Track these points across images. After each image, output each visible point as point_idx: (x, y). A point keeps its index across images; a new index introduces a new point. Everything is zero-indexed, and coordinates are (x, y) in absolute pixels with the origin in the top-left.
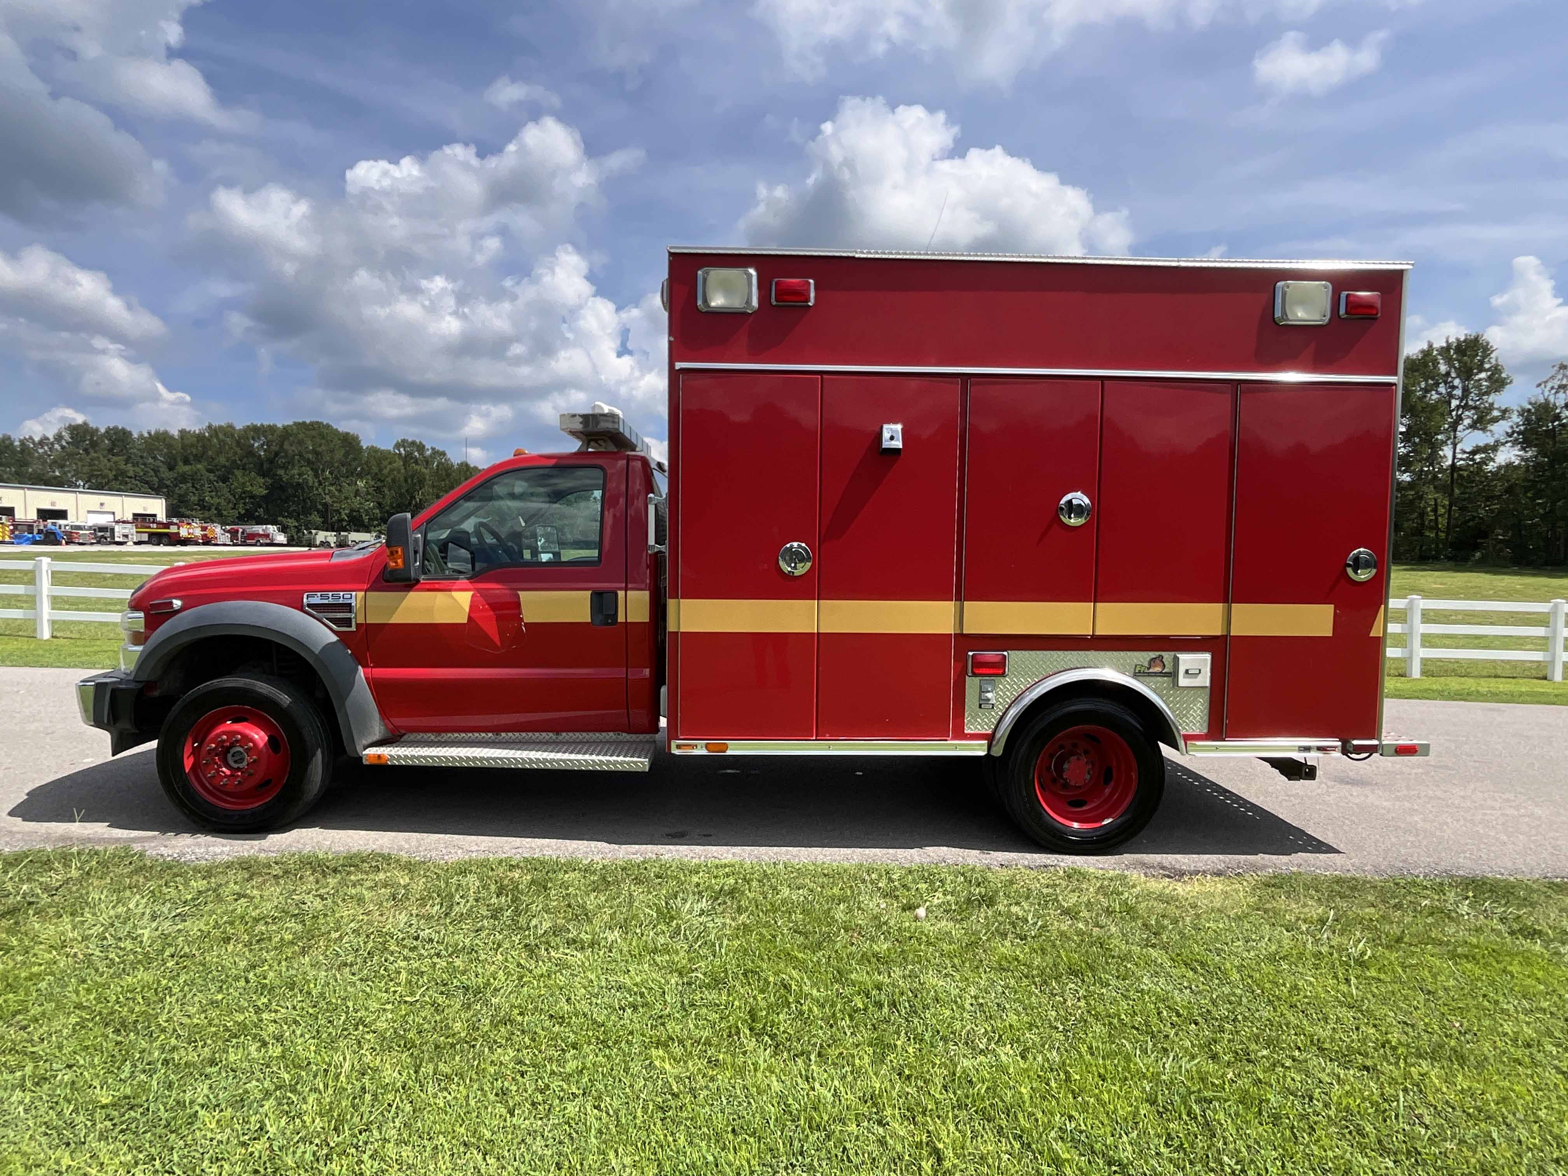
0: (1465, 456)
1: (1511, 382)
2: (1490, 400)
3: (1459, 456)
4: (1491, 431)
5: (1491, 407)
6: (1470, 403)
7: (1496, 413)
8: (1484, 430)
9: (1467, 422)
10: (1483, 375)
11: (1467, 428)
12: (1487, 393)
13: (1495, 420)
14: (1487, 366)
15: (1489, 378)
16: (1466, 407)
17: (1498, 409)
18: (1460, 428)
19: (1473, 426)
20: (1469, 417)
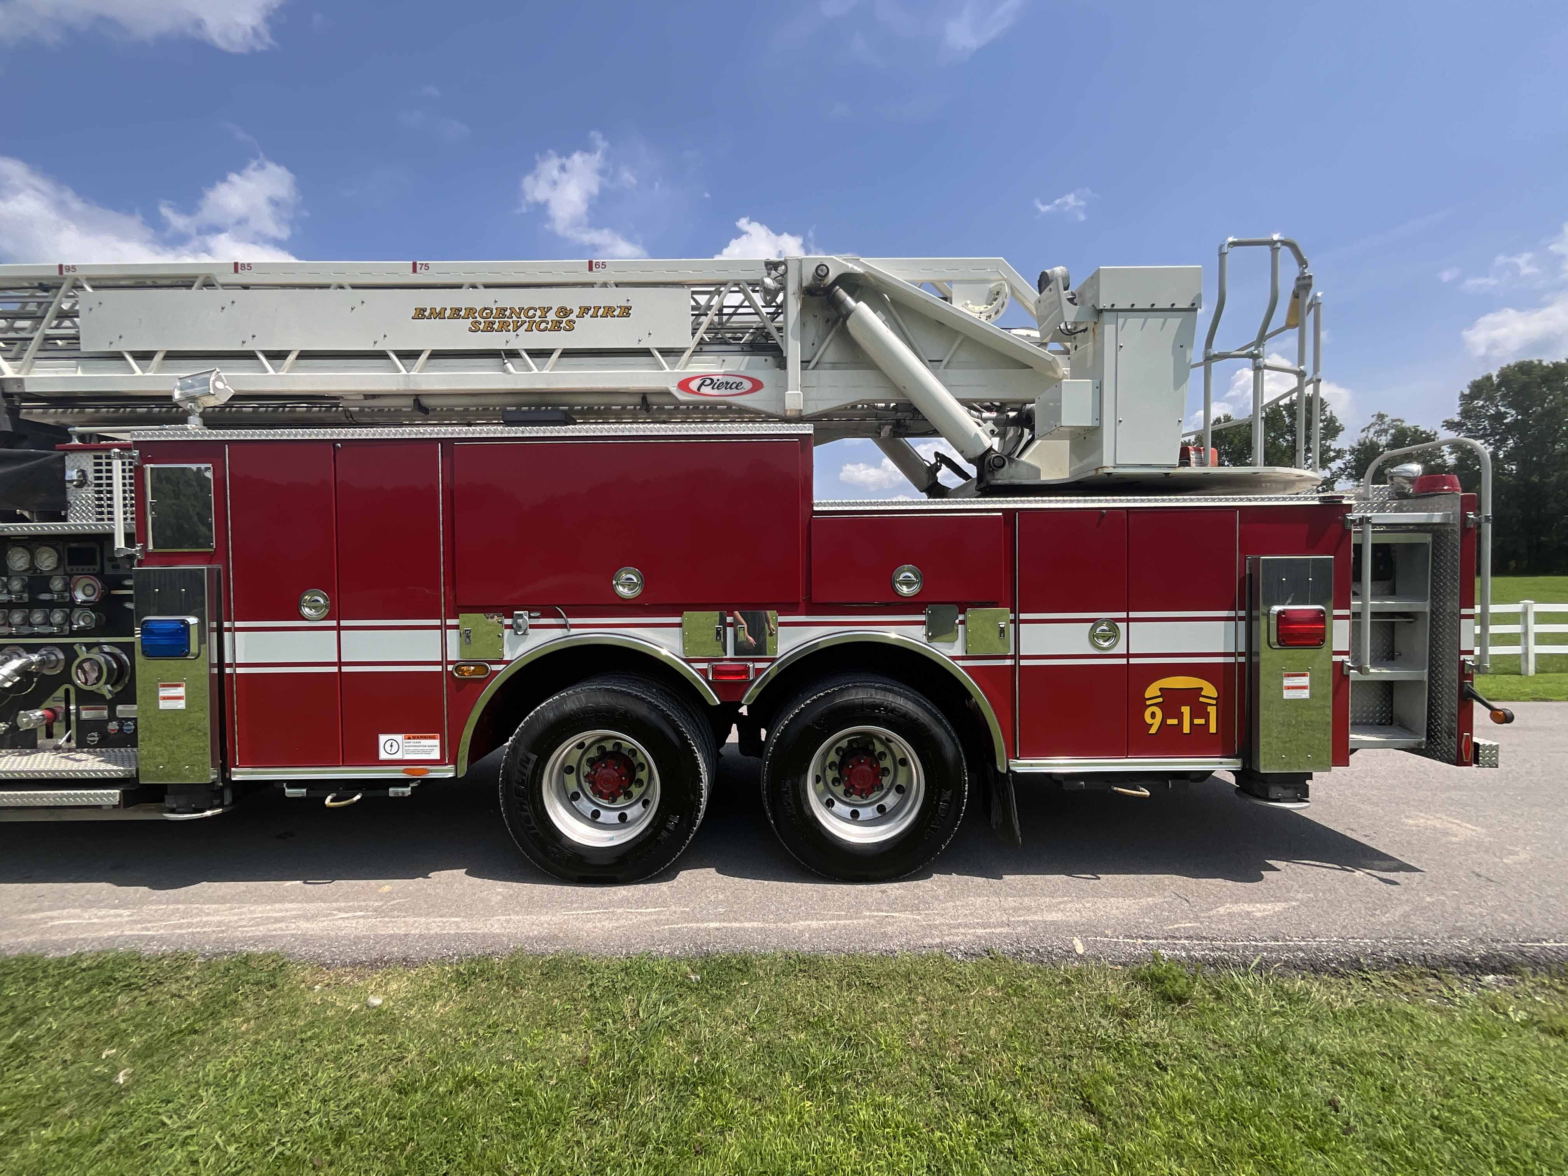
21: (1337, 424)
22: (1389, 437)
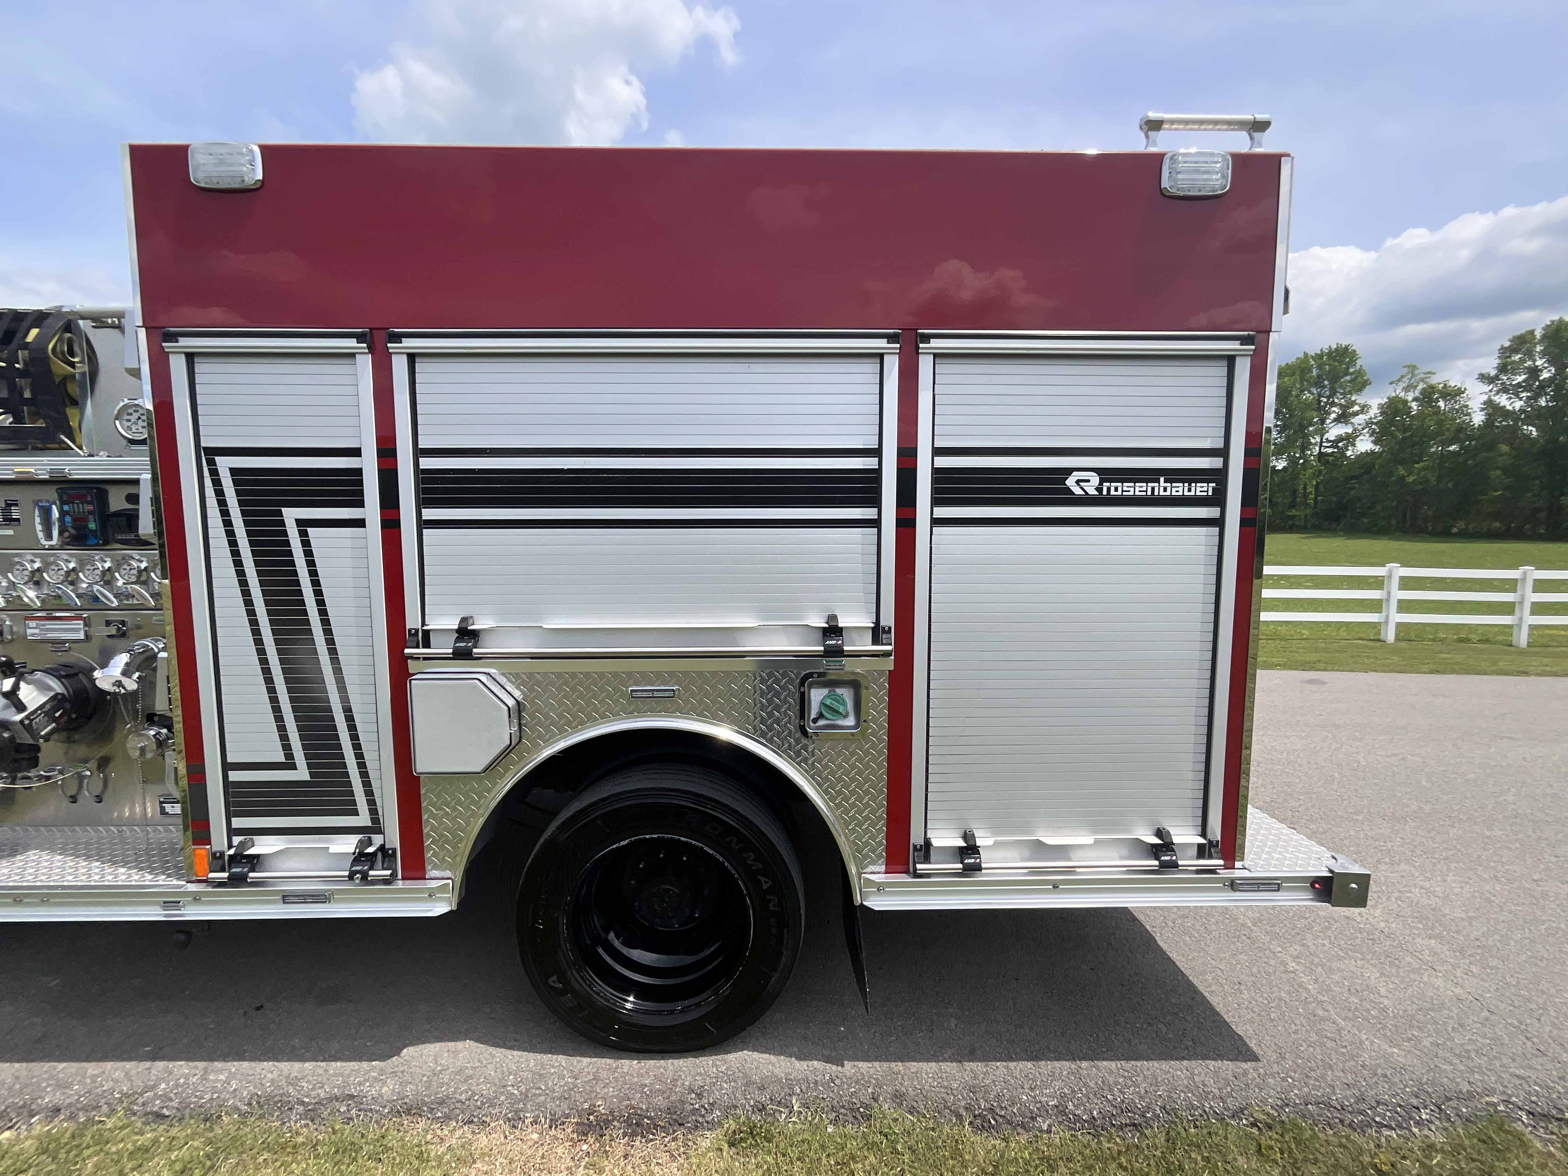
0: (1329, 445)
1: (1370, 383)
2: (1353, 398)
3: (1325, 444)
4: (1352, 423)
5: (1353, 403)
6: (1336, 400)
7: (1356, 408)
8: (1346, 423)
9: (1333, 416)
10: (1348, 378)
11: (1333, 422)
12: (1350, 393)
13: (1356, 414)
14: (1351, 370)
15: (1352, 381)
16: (1333, 404)
17: (1359, 405)
18: (1328, 421)
19: (1337, 420)
20: (1334, 411)
21: (1365, 378)
22: (1417, 393)
